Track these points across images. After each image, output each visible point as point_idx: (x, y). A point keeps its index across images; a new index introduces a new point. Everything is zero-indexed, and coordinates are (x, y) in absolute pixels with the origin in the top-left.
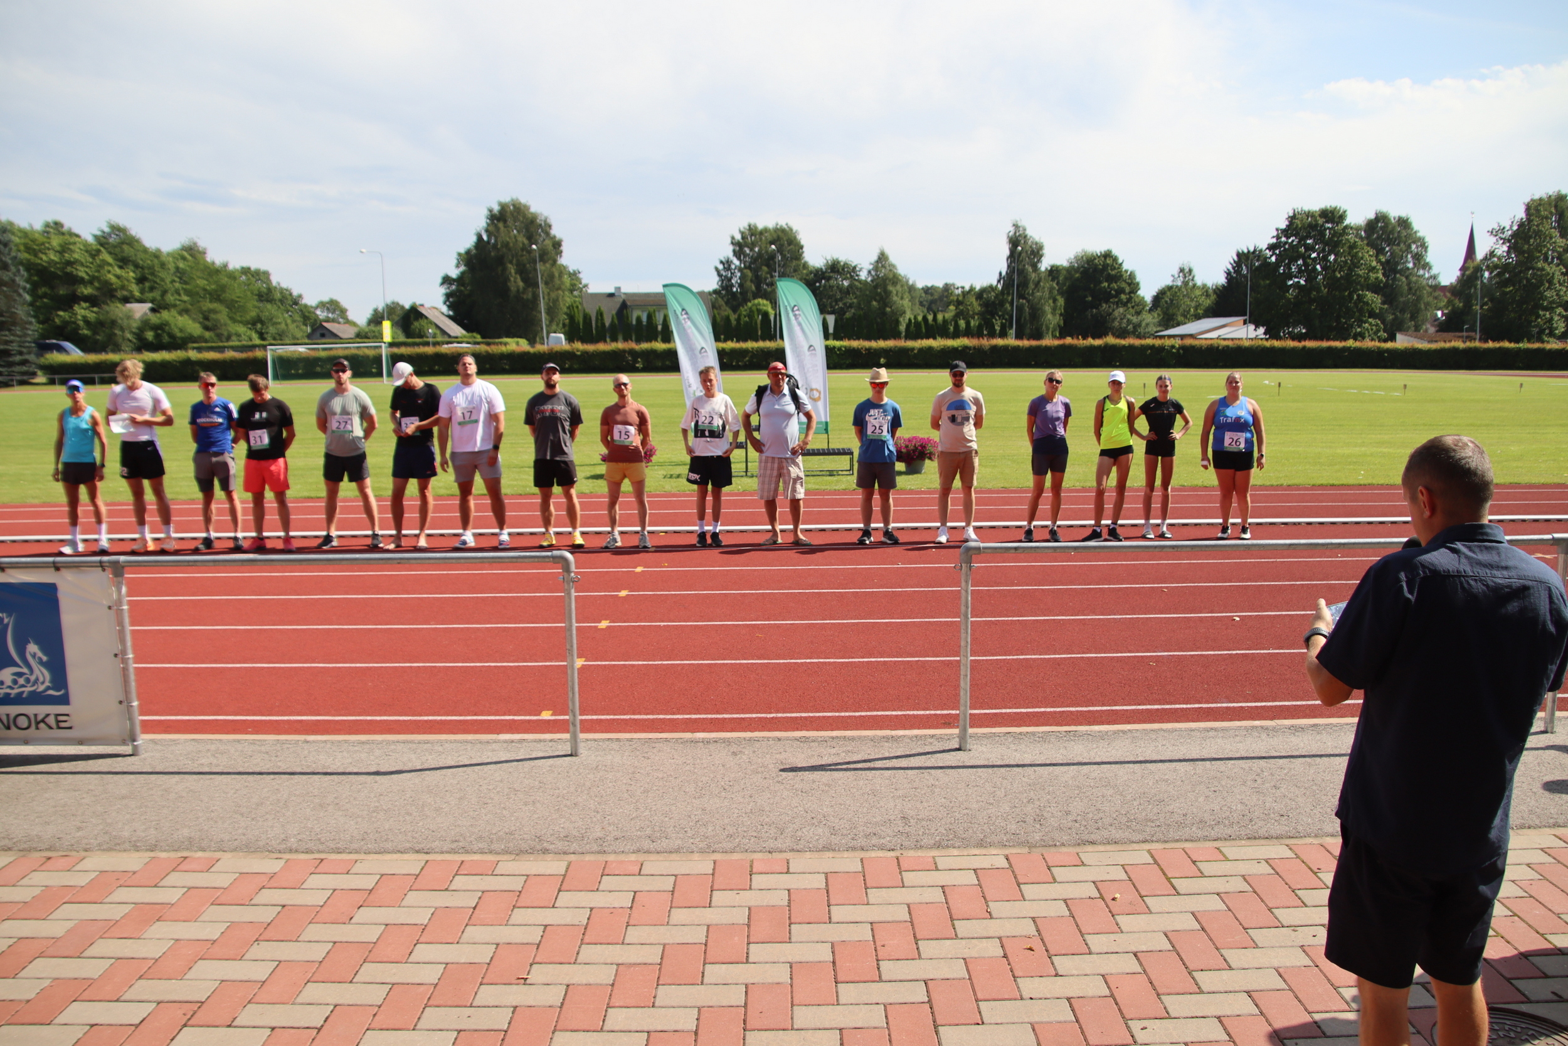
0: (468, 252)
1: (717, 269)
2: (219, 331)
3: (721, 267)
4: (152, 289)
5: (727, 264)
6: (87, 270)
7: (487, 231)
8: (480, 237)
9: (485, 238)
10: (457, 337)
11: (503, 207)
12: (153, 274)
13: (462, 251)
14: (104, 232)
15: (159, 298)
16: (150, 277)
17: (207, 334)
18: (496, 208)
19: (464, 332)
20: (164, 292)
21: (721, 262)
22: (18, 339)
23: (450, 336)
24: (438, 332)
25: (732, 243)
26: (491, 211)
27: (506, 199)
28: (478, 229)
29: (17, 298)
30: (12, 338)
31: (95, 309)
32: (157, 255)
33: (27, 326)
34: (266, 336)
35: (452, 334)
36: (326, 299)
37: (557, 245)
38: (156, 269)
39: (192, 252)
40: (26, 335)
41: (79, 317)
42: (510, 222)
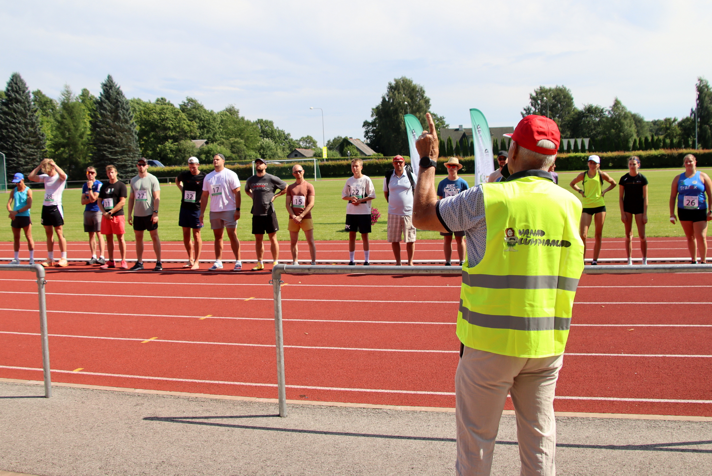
0: (377, 108)
1: (522, 113)
2: (240, 154)
3: (524, 112)
4: (208, 132)
5: (528, 110)
6: (172, 122)
7: (388, 96)
8: (384, 99)
9: (387, 99)
10: (370, 156)
11: (397, 82)
12: (209, 124)
13: (375, 107)
14: (185, 103)
15: (212, 137)
16: (207, 126)
17: (234, 156)
18: (393, 83)
19: (374, 152)
20: (215, 134)
21: (525, 109)
22: (131, 159)
23: (366, 155)
24: (358, 153)
25: (531, 98)
26: (390, 84)
27: (399, 77)
28: (384, 95)
29: (132, 138)
30: (128, 158)
31: (176, 143)
32: (211, 114)
33: (136, 152)
34: (265, 156)
35: (367, 154)
36: (305, 136)
37: (427, 102)
38: (211, 121)
39: (231, 111)
40: (135, 157)
41: (168, 148)
42: (402, 91)
